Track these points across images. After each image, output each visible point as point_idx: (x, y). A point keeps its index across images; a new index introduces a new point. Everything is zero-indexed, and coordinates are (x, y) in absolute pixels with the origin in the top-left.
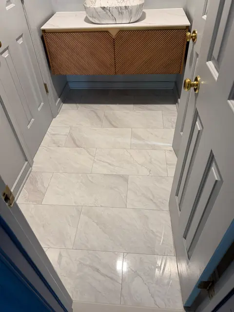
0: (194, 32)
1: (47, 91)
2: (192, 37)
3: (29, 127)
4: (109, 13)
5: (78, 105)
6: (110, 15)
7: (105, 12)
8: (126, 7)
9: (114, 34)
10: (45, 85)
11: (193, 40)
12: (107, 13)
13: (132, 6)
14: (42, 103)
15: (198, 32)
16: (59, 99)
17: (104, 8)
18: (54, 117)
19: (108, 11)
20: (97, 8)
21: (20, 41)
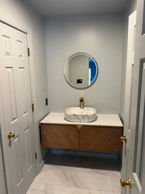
0: (125, 137)
1: (36, 158)
2: (124, 139)
3: (18, 185)
4: (77, 118)
5: (54, 166)
6: (78, 118)
7: (75, 117)
8: (86, 115)
9: (79, 127)
10: (36, 154)
11: (125, 141)
12: (76, 117)
13: (89, 115)
14: (31, 166)
15: (127, 137)
16: (43, 161)
17: (74, 115)
18: (37, 174)
19: (77, 116)
20: (71, 115)
21: (27, 131)
